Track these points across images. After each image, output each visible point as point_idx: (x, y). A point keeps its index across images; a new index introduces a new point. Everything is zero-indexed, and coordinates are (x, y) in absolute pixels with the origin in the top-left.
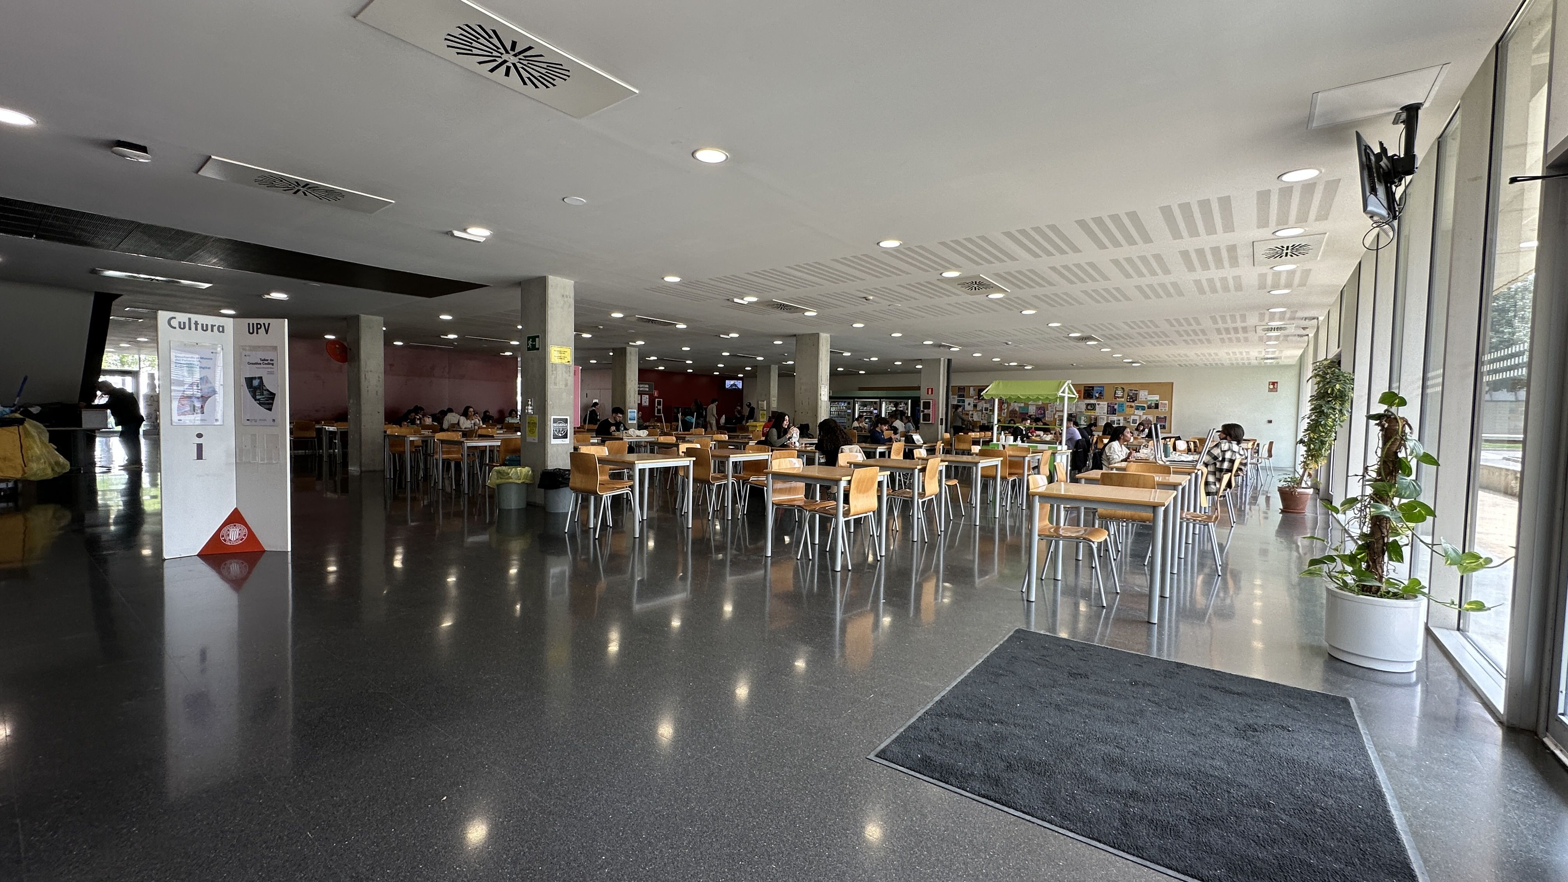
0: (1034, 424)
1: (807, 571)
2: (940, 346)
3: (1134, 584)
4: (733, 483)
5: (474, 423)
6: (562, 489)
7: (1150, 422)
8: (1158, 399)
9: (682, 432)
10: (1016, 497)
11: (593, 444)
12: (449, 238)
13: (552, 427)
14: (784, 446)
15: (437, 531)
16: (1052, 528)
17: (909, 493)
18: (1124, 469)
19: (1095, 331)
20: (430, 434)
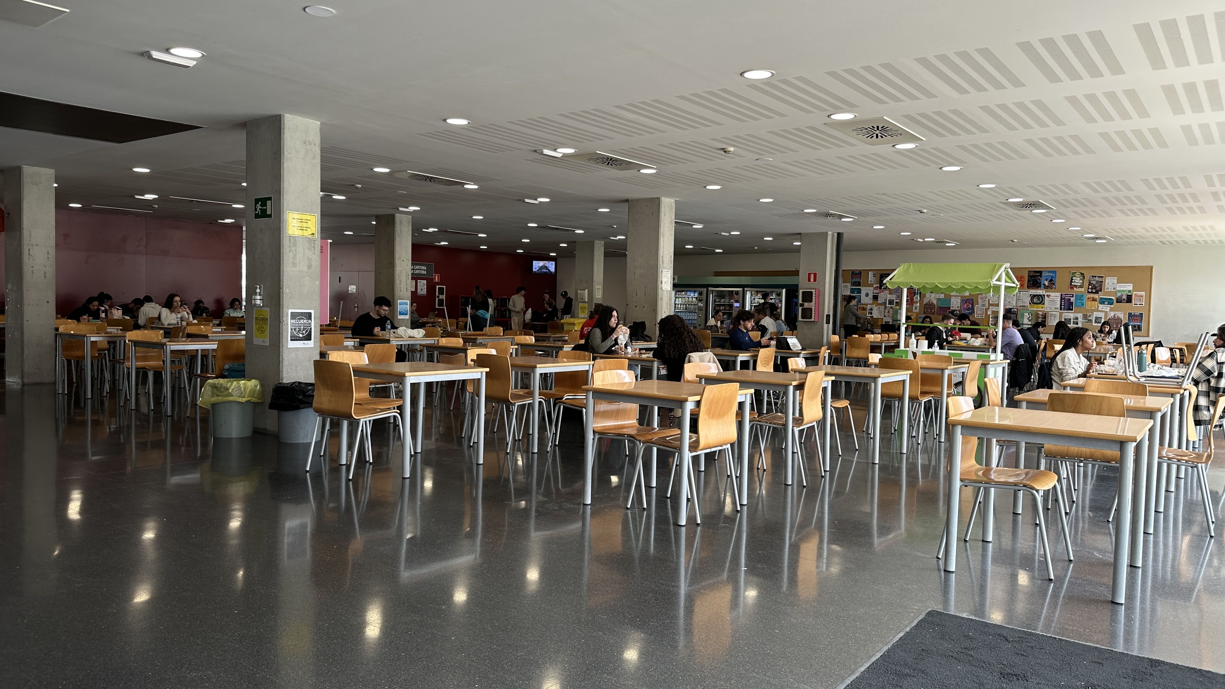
0: (958, 323)
1: (641, 524)
2: (828, 215)
3: (1095, 548)
4: (540, 403)
5: (181, 318)
6: (302, 410)
7: (1118, 321)
8: (1131, 288)
9: (472, 332)
10: (931, 425)
11: (346, 349)
12: (144, 61)
13: (289, 325)
14: (610, 353)
15: (129, 468)
16: (979, 470)
17: (781, 418)
18: (1082, 388)
19: (1044, 194)
20: (120, 332)
